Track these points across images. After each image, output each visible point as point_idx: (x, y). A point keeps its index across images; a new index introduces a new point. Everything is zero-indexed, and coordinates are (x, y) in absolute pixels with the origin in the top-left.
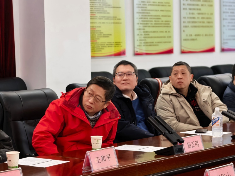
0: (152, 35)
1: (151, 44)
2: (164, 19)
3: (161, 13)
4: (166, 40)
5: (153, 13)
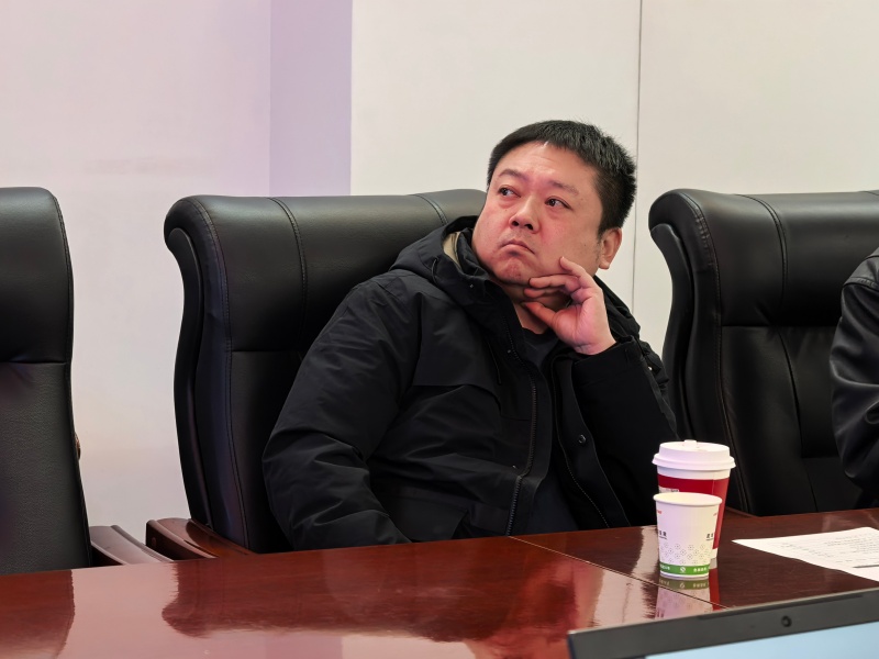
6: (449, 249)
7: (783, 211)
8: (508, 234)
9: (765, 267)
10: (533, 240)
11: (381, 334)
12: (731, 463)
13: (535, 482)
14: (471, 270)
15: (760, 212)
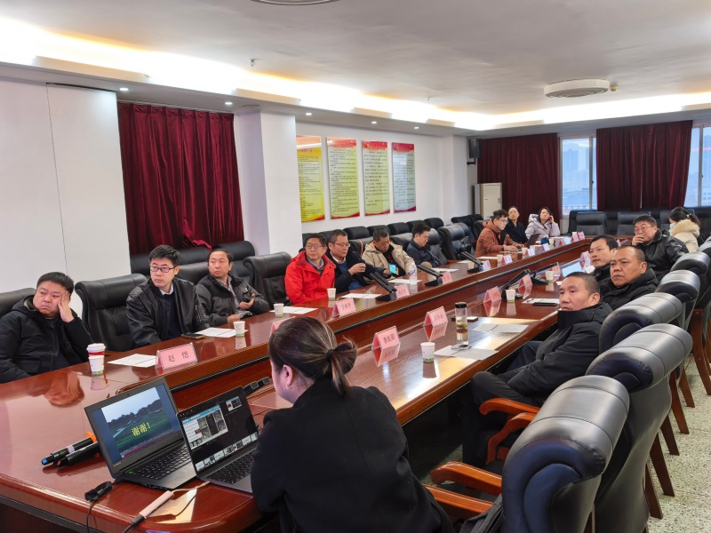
0: (343, 202)
1: (343, 210)
2: (352, 189)
3: (350, 185)
4: (354, 206)
5: (343, 185)
6: (25, 304)
7: (106, 283)
8: (44, 303)
9: (103, 296)
10: (50, 305)
11: (11, 328)
12: (104, 347)
13: (57, 354)
14: (31, 309)
15: (101, 284)
